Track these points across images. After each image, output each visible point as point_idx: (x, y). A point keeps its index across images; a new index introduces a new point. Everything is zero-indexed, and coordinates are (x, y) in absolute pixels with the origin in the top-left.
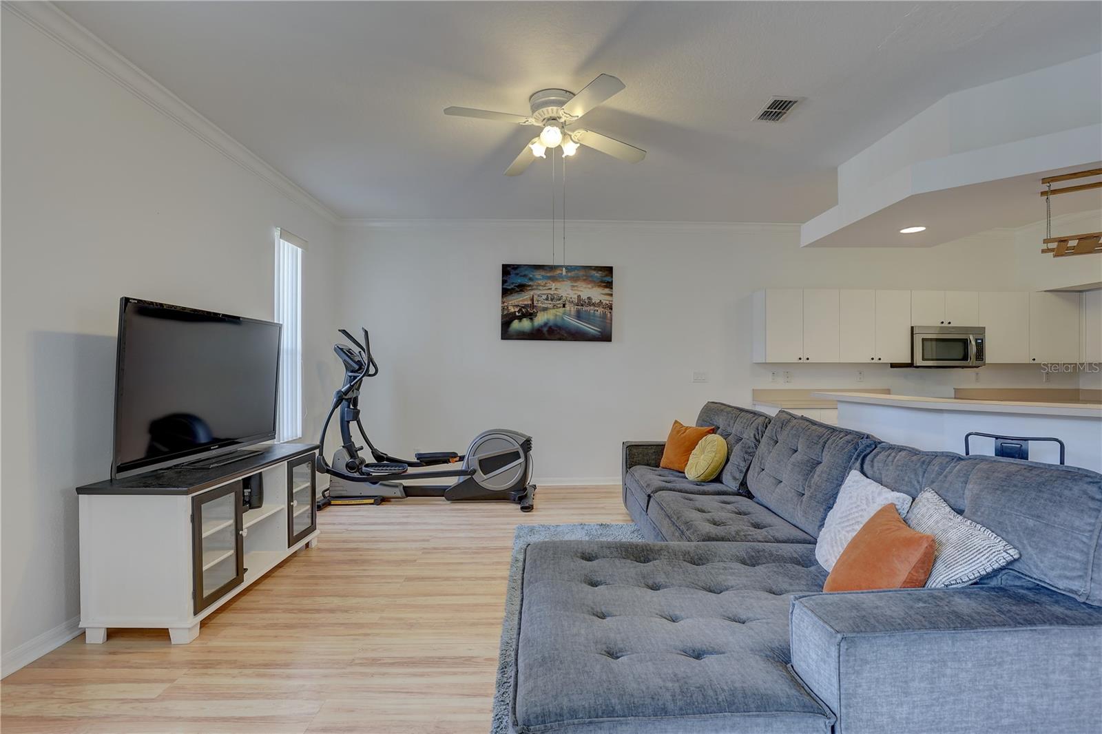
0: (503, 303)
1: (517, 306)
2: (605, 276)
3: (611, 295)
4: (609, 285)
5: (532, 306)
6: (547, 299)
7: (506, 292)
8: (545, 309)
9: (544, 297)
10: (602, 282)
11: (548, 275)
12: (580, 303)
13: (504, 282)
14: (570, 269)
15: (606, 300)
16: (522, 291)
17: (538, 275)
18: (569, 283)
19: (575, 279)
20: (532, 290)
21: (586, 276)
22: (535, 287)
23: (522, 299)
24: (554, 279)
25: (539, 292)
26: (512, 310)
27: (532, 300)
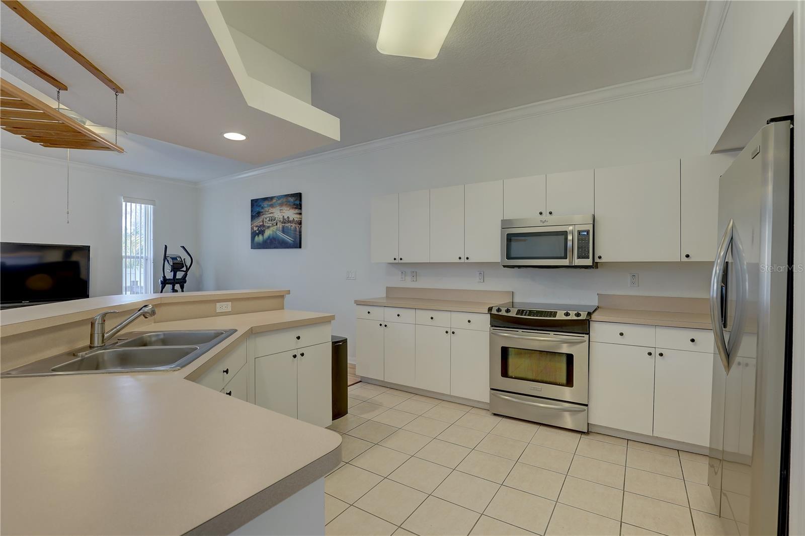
0: (252, 225)
1: (257, 226)
2: (296, 201)
3: (301, 214)
4: (299, 206)
5: (263, 226)
6: (269, 221)
7: (253, 218)
8: (269, 227)
9: (268, 219)
10: (294, 205)
11: (270, 203)
12: (284, 221)
13: (252, 211)
14: (279, 197)
15: (296, 217)
16: (259, 216)
17: (265, 204)
18: (278, 208)
19: (281, 205)
20: (263, 215)
21: (286, 202)
22: (264, 213)
23: (258, 222)
24: (272, 206)
25: (265, 216)
26: (255, 229)
27: (263, 222)
